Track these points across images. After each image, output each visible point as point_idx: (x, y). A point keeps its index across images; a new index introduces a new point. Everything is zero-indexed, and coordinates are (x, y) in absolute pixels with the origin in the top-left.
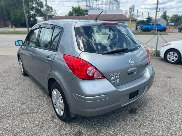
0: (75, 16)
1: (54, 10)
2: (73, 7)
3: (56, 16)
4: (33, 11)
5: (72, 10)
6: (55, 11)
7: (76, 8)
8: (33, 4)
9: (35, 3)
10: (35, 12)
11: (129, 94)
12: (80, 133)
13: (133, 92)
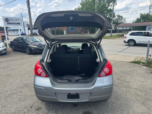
0: (143, 22)
3: (125, 23)
5: (140, 17)
9: (108, 14)
11: (68, 95)
12: (40, 108)
13: (71, 94)
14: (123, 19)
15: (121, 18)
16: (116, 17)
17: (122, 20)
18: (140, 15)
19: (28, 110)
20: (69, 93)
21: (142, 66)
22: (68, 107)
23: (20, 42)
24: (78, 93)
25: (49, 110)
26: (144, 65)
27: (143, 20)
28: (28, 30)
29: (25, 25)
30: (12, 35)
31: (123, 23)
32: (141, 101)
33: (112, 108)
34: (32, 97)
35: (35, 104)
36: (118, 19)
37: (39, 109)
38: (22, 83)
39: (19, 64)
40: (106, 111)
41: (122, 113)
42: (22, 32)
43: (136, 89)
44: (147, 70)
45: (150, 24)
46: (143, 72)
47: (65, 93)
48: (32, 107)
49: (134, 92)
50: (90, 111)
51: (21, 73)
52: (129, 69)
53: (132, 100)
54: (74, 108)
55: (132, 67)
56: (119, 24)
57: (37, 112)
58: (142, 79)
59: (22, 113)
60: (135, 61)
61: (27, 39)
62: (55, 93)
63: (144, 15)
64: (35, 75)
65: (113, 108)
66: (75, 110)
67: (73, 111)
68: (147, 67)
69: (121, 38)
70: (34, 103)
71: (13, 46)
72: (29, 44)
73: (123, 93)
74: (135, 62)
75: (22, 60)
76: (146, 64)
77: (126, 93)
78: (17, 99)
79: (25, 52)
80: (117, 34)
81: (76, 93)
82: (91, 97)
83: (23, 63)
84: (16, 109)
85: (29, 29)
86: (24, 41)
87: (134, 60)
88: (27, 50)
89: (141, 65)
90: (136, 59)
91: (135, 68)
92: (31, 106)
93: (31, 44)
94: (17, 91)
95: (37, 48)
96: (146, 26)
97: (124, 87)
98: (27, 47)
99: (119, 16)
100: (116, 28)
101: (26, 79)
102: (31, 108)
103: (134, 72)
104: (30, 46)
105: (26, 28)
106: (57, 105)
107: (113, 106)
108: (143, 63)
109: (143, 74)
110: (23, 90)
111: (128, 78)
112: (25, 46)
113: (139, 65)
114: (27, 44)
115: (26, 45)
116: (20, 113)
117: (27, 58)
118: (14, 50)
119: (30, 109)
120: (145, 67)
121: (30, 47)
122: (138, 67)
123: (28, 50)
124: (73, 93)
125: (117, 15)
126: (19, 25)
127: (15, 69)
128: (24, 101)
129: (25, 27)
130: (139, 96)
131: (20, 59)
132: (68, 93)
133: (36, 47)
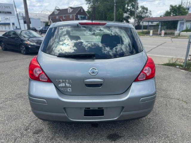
0: (173, 15)
1: (149, 11)
2: (171, 6)
3: (151, 17)
4: (127, 13)
5: (170, 9)
6: (151, 12)
7: (176, 6)
8: (128, 6)
9: (130, 5)
10: (129, 14)
11: (85, 110)
12: (41, 131)
13: (91, 109)
14: (148, 11)
15: (145, 11)
16: (140, 9)
17: (147, 13)
18: (170, 6)
19: (22, 134)
20: (88, 108)
21: (179, 69)
22: (84, 128)
23: (12, 38)
24: (102, 108)
25: (55, 133)
26: (181, 68)
27: (173, 14)
28: (23, 24)
29: (20, 18)
30: (2, 30)
31: (148, 17)
32: (189, 116)
33: (149, 128)
34: (29, 113)
35: (32, 124)
36: (142, 11)
37: (38, 132)
38: (14, 93)
39: (11, 67)
40: (142, 133)
41: (166, 135)
42: (16, 27)
43: (178, 100)
44: (188, 73)
45: (183, 18)
46: (183, 77)
47: (81, 108)
48: (28, 129)
49: (177, 105)
50: (118, 133)
51: (13, 78)
52: (163, 74)
53: (176, 115)
54: (93, 129)
55: (167, 70)
56: (143, 18)
57: (36, 137)
58: (184, 87)
59: (12, 138)
60: (170, 62)
61: (22, 34)
62: (64, 108)
63: (175, 8)
64: (30, 79)
65: (151, 127)
66: (95, 132)
67: (92, 134)
68: (186, 71)
69: (147, 36)
70: (32, 122)
71: (3, 44)
72: (24, 41)
73: (161, 105)
74: (169, 64)
75: (15, 61)
76: (184, 66)
77: (166, 105)
78: (5, 117)
79: (19, 52)
80: (141, 31)
81: (98, 108)
82: (122, 113)
83: (16, 66)
84: (3, 132)
85: (25, 22)
86: (17, 36)
87: (168, 62)
88: (21, 48)
89: (177, 68)
90: (171, 61)
91: (171, 72)
92: (27, 127)
93: (28, 40)
94: (6, 105)
95: (36, 46)
96: (178, 21)
97: (162, 97)
98: (21, 44)
99: (143, 8)
100: (139, 23)
101: (19, 88)
102: (26, 130)
103: (171, 77)
104: (26, 42)
105: (22, 21)
106: (67, 126)
107: (150, 125)
108: (180, 65)
109: (183, 79)
110: (15, 104)
111: (164, 85)
112: (19, 43)
113: (175, 68)
114: (22, 40)
115: (20, 41)
116: (8, 139)
117: (23, 59)
118: (4, 49)
119: (25, 132)
120: (184, 71)
121: (27, 44)
122: (174, 71)
123: (23, 48)
124: (94, 108)
125: (141, 7)
126: (11, 14)
127: (5, 73)
128: (15, 119)
129: (20, 20)
130: (185, 109)
131: (12, 60)
132: (86, 108)
133: (35, 44)
